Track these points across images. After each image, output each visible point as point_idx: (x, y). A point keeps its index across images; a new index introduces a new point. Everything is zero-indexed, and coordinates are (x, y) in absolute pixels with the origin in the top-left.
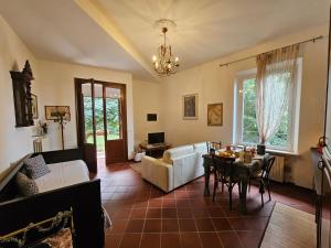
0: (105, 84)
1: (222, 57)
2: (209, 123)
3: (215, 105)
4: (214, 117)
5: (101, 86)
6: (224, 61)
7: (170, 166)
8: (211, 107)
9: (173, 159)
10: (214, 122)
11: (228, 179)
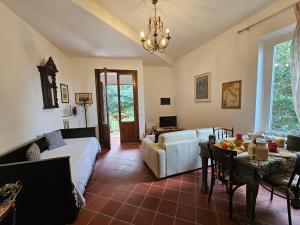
0: (119, 72)
1: (244, 18)
2: (224, 105)
3: (232, 83)
4: (230, 98)
5: (115, 74)
6: (246, 24)
7: (162, 152)
8: (226, 86)
9: (166, 144)
10: (229, 104)
11: (227, 178)
